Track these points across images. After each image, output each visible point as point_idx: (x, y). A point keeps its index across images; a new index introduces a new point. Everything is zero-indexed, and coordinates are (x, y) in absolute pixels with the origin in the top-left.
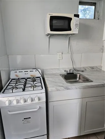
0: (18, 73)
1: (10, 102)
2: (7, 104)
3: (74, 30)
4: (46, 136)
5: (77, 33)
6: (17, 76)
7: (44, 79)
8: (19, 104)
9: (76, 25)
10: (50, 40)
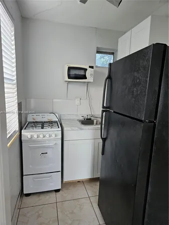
0: (35, 117)
1: (32, 136)
2: (29, 137)
3: (90, 78)
4: (60, 173)
5: (92, 81)
6: (34, 119)
7: (61, 124)
8: (39, 139)
9: (91, 75)
10: (69, 85)
